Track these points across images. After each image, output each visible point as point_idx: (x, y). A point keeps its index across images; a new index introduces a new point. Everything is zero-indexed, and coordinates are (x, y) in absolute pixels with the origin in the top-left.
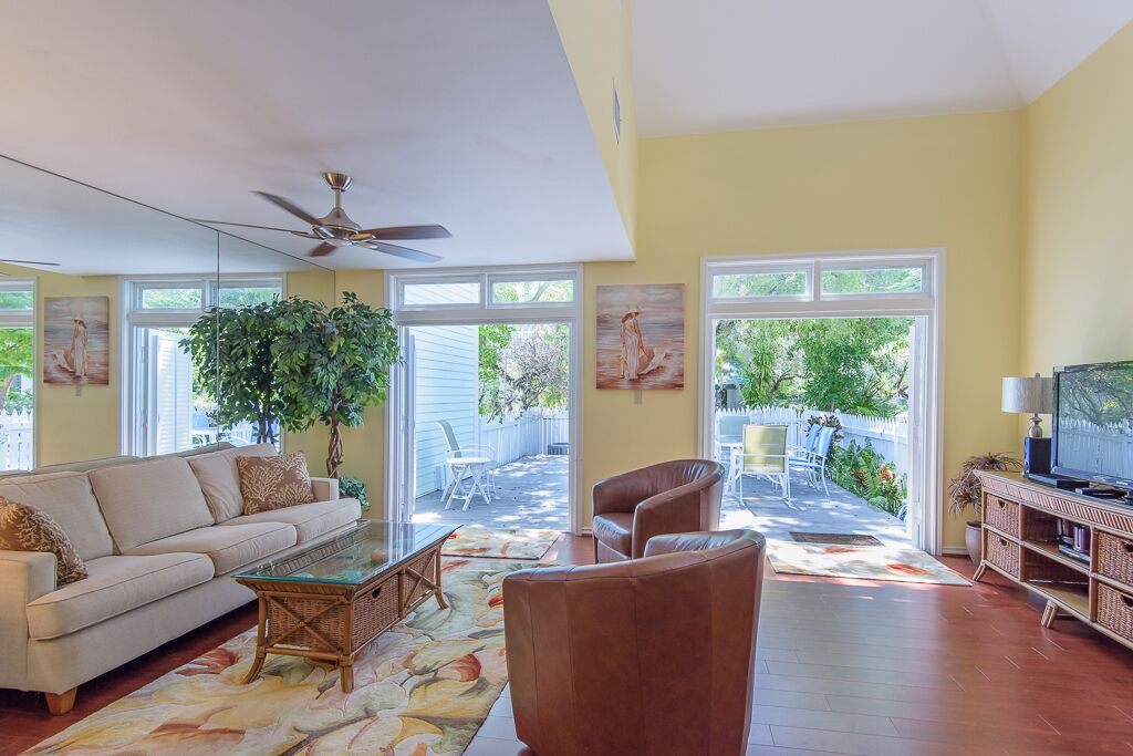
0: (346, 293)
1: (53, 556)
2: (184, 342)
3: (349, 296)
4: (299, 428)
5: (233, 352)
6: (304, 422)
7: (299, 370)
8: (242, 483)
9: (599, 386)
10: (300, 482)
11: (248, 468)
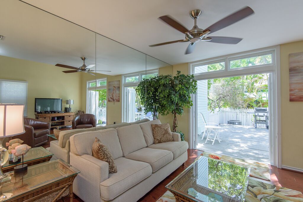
0: (178, 71)
1: (107, 163)
2: (136, 89)
3: (179, 72)
4: (164, 115)
5: (149, 91)
6: (166, 113)
7: (166, 96)
8: (153, 133)
9: (291, 100)
10: (169, 134)
11: (154, 128)
